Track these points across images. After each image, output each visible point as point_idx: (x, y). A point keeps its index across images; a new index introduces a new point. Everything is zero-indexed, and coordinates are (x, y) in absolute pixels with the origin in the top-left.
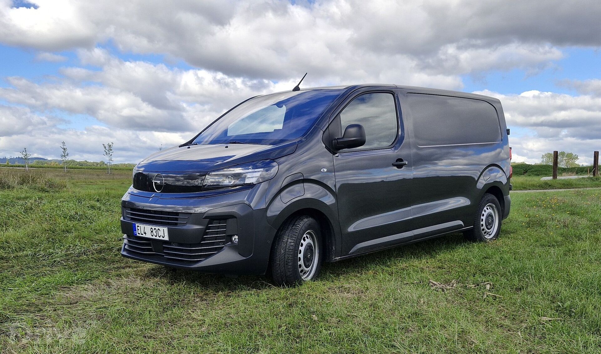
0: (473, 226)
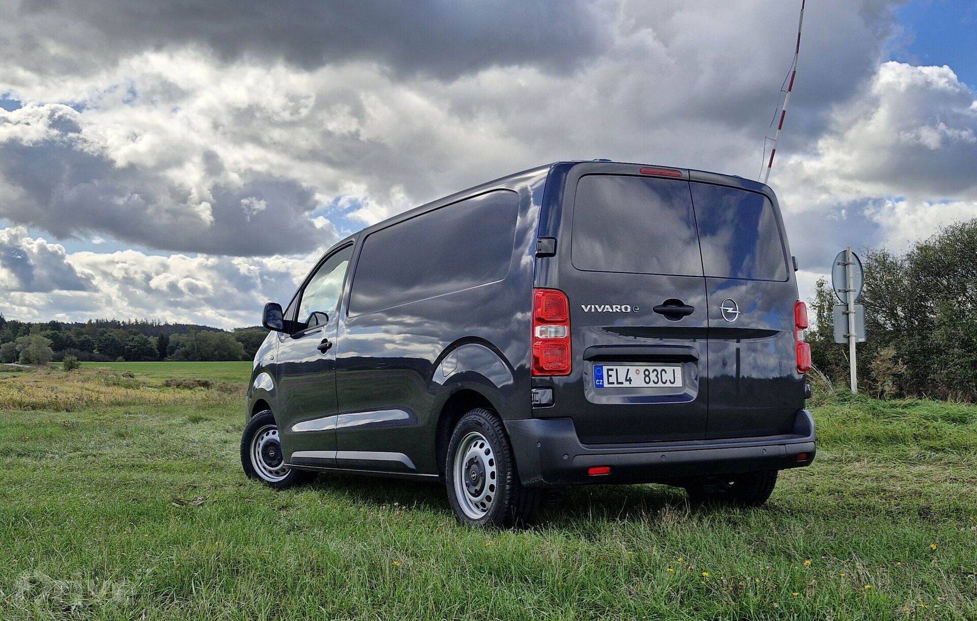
0: (438, 476)
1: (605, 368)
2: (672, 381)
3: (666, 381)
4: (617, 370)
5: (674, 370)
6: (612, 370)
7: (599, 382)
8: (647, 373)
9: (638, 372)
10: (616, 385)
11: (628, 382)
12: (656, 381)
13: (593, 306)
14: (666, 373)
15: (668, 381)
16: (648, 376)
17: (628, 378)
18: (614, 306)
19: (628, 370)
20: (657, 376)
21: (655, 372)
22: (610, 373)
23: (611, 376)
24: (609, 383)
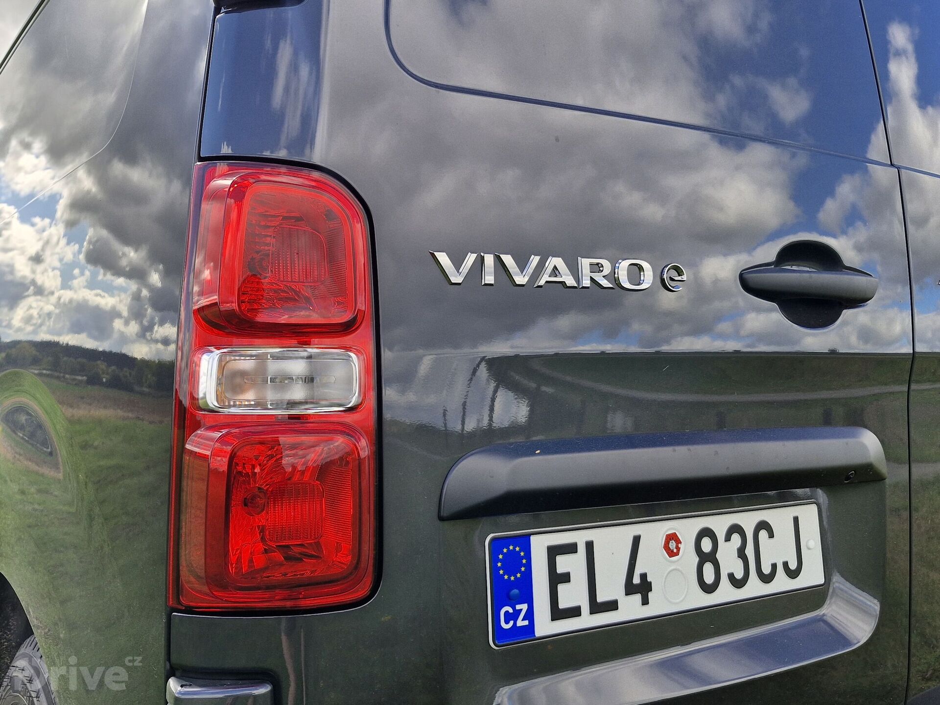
1: (540, 545)
2: (793, 566)
3: (774, 566)
4: (590, 546)
5: (796, 520)
6: (571, 549)
7: (514, 616)
8: (706, 545)
9: (673, 545)
10: (587, 621)
11: (638, 598)
12: (739, 575)
13: (489, 259)
14: (771, 535)
15: (780, 569)
16: (713, 557)
17: (636, 580)
18: (585, 263)
19: (637, 540)
20: (741, 552)
21: (736, 538)
22: (563, 563)
23: (566, 578)
24: (557, 614)
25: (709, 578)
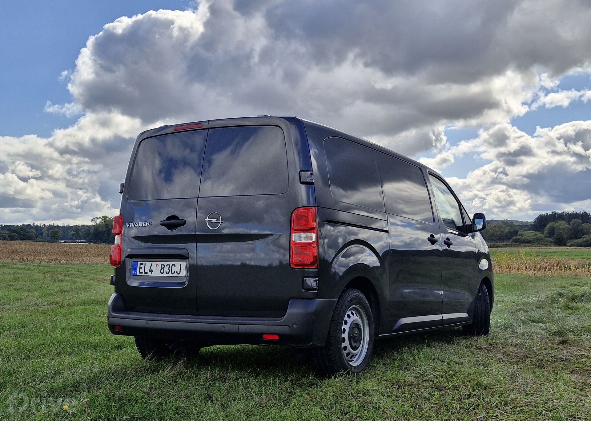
1: (139, 263)
2: (178, 272)
3: (174, 272)
4: (145, 264)
5: (181, 265)
6: (143, 264)
7: (135, 272)
8: (163, 266)
9: (157, 266)
10: (143, 274)
11: (151, 273)
12: (168, 272)
14: (175, 267)
15: (176, 272)
16: (163, 269)
17: (151, 270)
19: (152, 264)
20: (169, 269)
21: (168, 266)
22: (141, 266)
23: (141, 268)
24: (140, 273)
25: (162, 271)
